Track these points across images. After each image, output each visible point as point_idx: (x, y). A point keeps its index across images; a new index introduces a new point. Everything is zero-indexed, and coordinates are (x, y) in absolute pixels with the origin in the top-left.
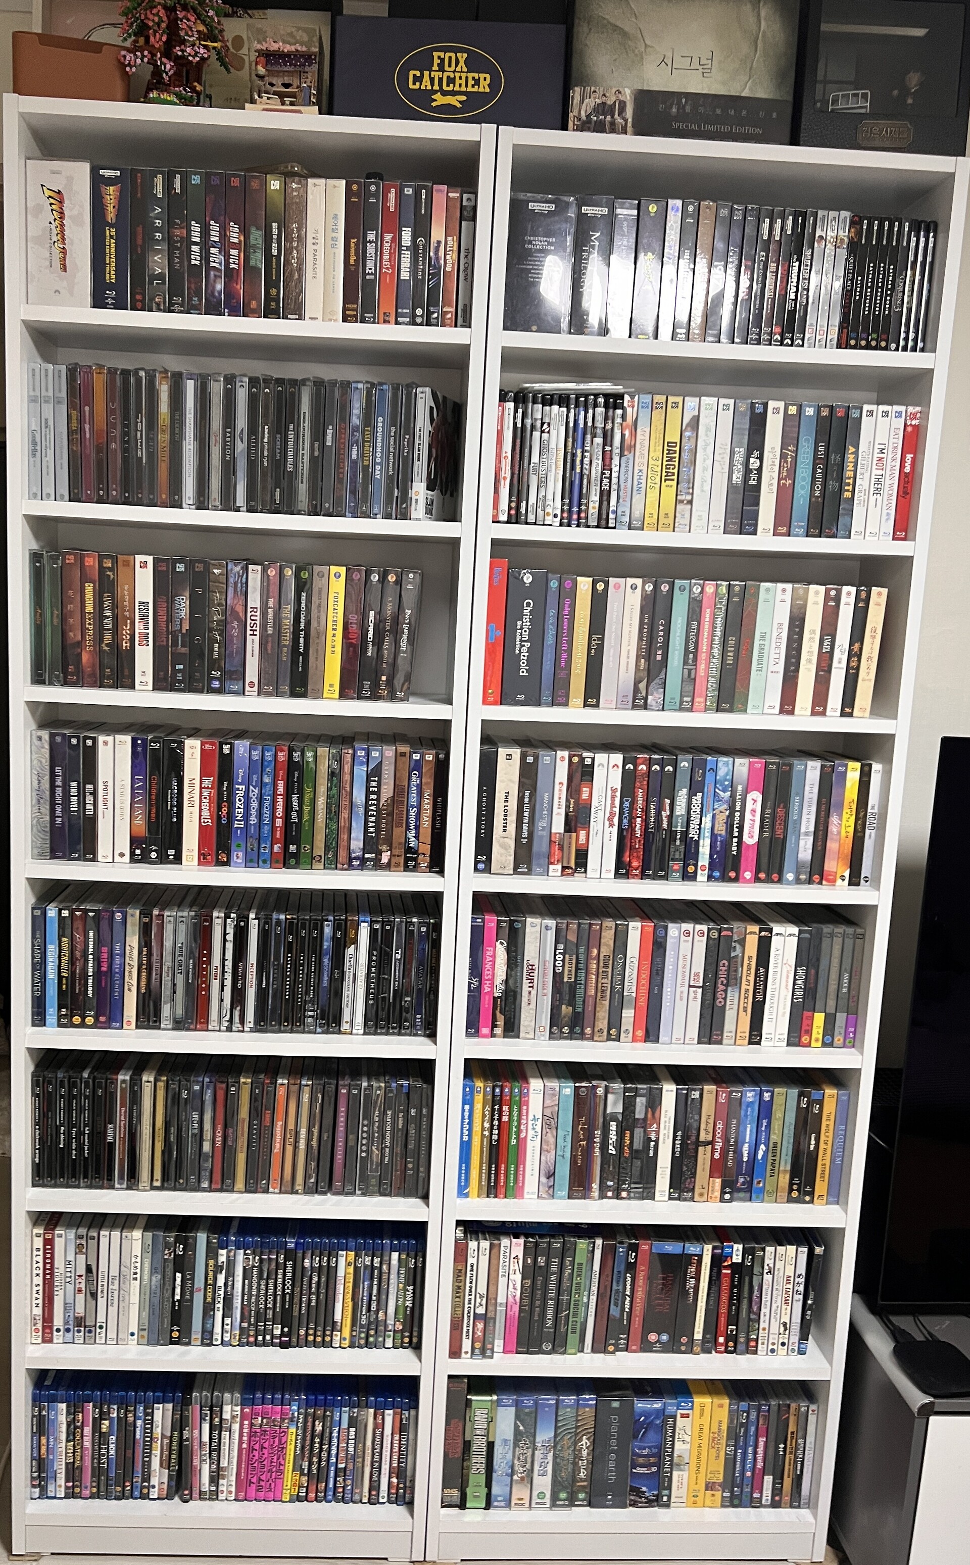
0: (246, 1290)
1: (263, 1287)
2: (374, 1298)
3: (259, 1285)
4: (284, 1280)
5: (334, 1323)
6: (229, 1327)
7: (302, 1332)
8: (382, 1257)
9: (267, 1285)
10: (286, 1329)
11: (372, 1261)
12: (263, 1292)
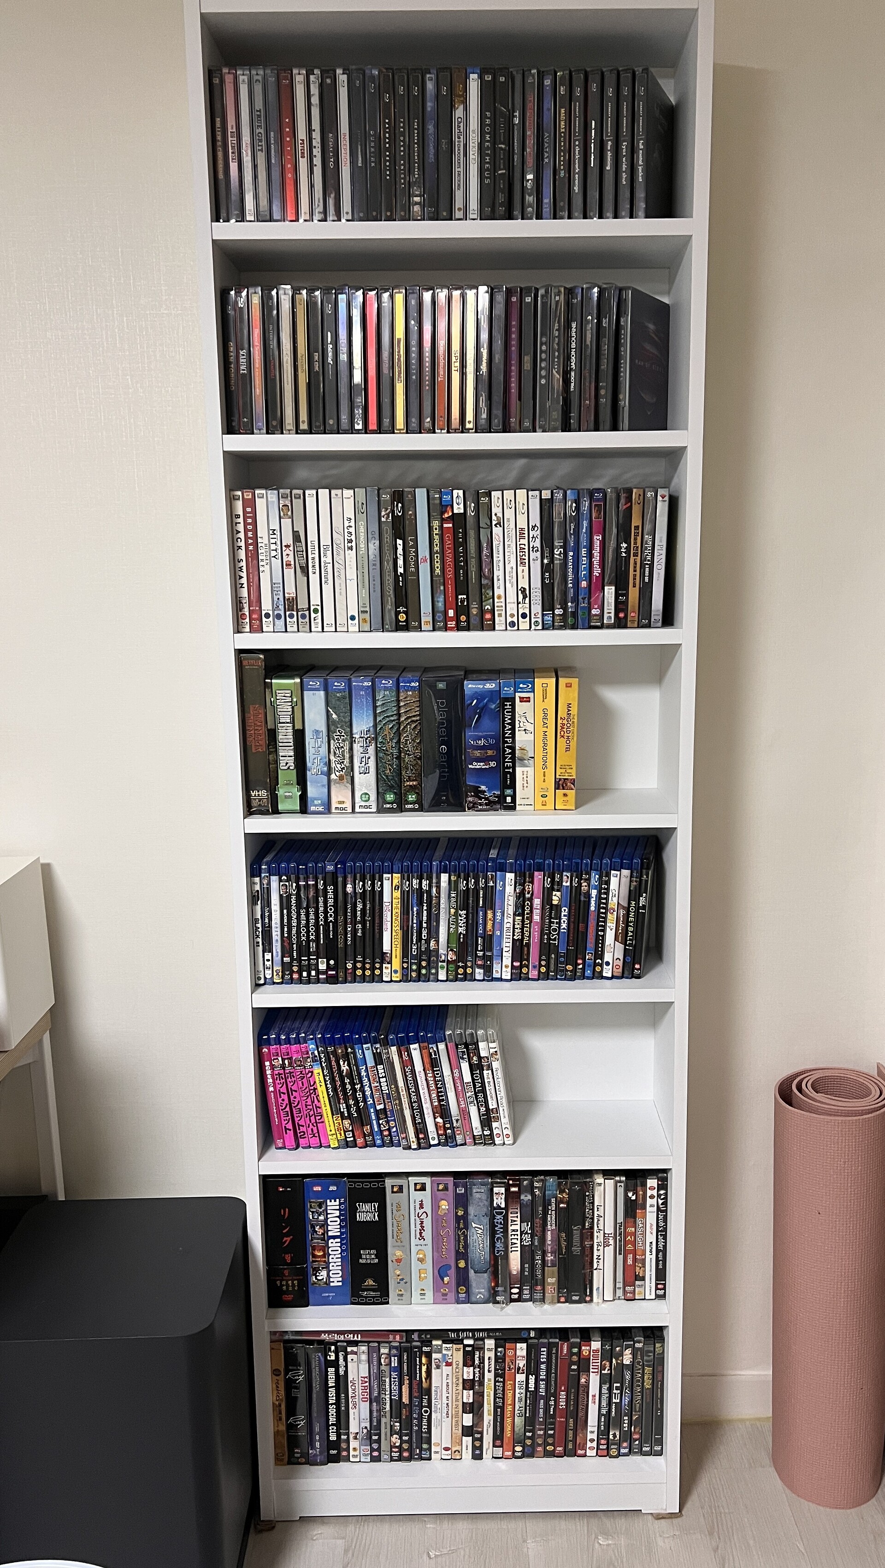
0: (285, 921)
1: (303, 917)
2: (425, 925)
3: (299, 915)
4: (326, 907)
5: (383, 955)
6: (270, 963)
7: (349, 966)
8: (430, 878)
9: (307, 915)
10: (332, 962)
11: (420, 884)
12: (304, 922)
